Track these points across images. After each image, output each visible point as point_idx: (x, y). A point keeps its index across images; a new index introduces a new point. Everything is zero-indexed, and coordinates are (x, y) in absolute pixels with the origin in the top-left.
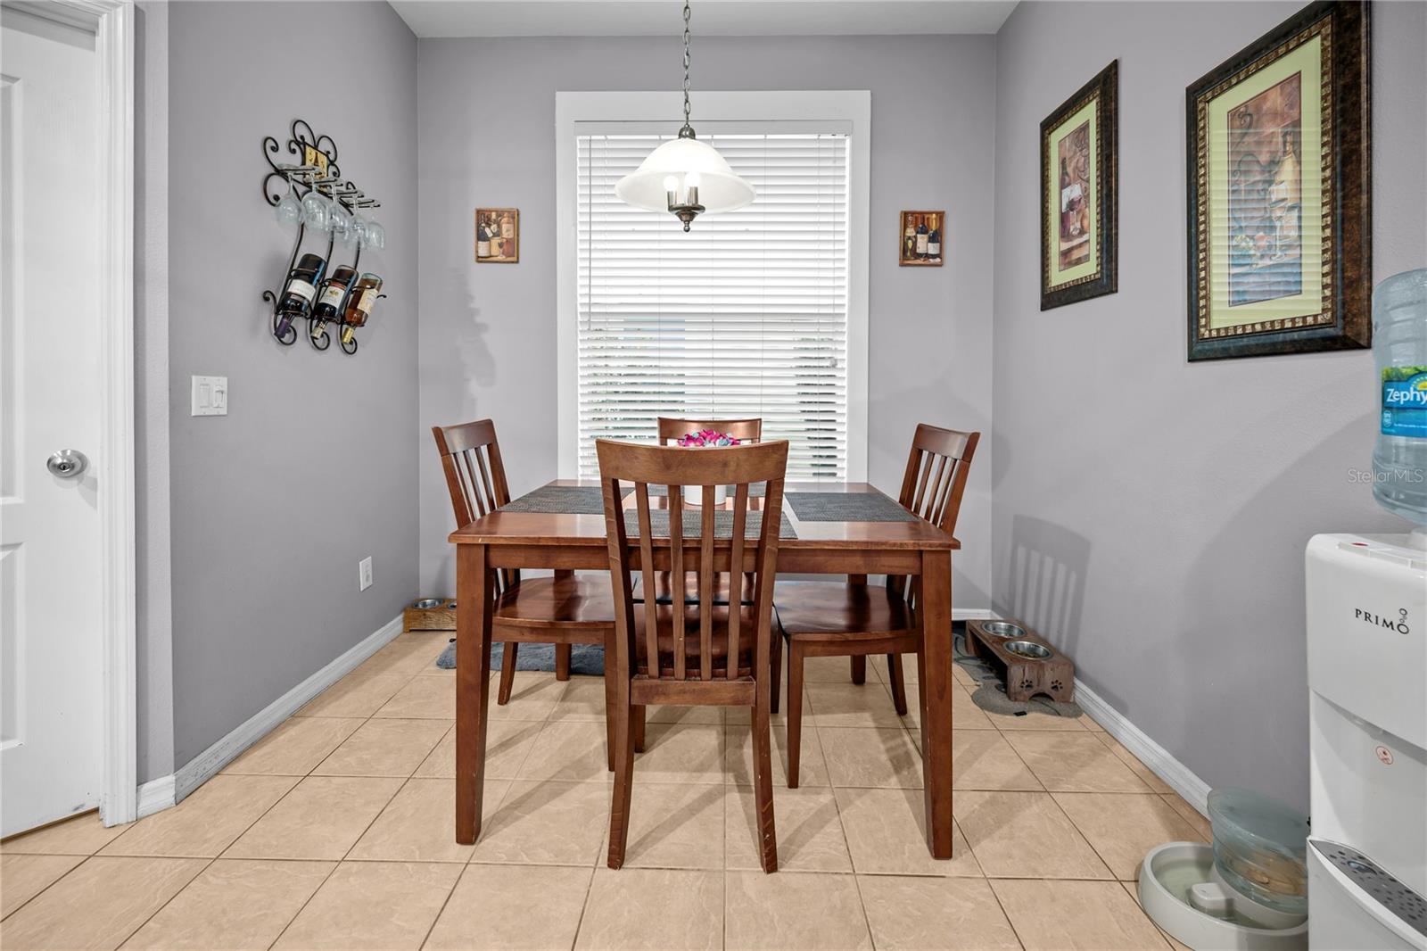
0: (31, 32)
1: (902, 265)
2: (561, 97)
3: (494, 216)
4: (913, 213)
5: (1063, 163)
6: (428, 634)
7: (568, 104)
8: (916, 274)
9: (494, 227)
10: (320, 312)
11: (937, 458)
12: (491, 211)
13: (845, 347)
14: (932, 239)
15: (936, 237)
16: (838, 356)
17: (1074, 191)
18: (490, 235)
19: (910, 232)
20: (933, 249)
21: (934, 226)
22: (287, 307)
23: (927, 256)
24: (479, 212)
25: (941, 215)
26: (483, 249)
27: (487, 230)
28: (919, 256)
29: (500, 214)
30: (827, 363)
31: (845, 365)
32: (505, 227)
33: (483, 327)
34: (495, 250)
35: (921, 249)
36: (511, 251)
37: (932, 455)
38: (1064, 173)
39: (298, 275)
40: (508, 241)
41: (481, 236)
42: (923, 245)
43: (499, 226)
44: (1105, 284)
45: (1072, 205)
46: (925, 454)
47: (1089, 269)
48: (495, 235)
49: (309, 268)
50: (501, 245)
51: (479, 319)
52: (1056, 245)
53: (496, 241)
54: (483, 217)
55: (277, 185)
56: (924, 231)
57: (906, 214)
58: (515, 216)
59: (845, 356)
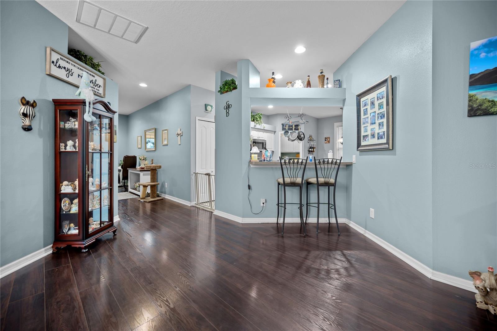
7: (335, 124)
10: (312, 151)
22: (309, 151)
24: (325, 138)
26: (326, 142)
29: (328, 138)
33: (326, 151)
36: (329, 142)
39: (310, 148)
41: (325, 140)
48: (327, 140)
49: (311, 148)
54: (326, 138)
55: (309, 141)
58: (329, 138)
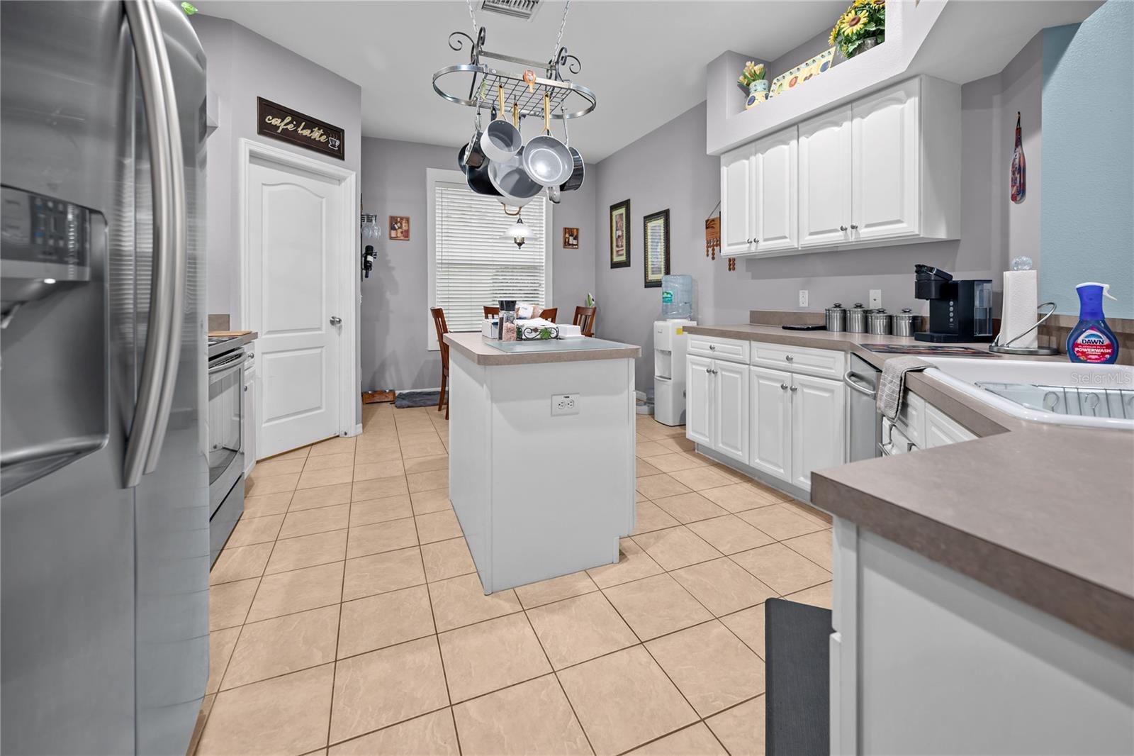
0: (332, 183)
1: (564, 247)
2: (429, 170)
3: (399, 219)
4: (568, 229)
5: (617, 222)
6: (376, 405)
7: (432, 174)
8: (569, 251)
9: (399, 224)
11: (583, 316)
12: (397, 217)
13: (544, 279)
14: (575, 239)
15: (576, 238)
16: (541, 282)
17: (619, 233)
18: (397, 228)
19: (567, 236)
20: (575, 242)
21: (575, 234)
23: (573, 245)
25: (577, 230)
26: (393, 234)
27: (396, 225)
28: (570, 245)
29: (402, 219)
30: (537, 285)
31: (544, 286)
32: (404, 225)
33: (393, 268)
34: (399, 235)
35: (571, 242)
36: (406, 234)
37: (581, 315)
38: (617, 226)
40: (405, 231)
41: (393, 228)
42: (572, 241)
43: (401, 224)
44: (626, 264)
45: (619, 236)
46: (579, 316)
47: (623, 258)
48: (399, 228)
50: (402, 233)
51: (391, 265)
52: (615, 249)
53: (400, 230)
54: (393, 221)
56: (571, 235)
57: (565, 229)
58: (408, 220)
59: (544, 282)
